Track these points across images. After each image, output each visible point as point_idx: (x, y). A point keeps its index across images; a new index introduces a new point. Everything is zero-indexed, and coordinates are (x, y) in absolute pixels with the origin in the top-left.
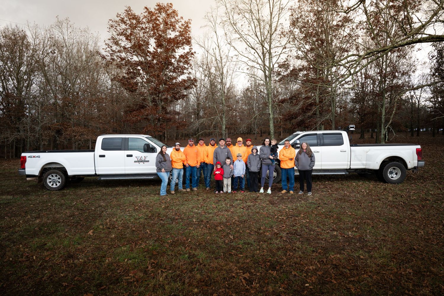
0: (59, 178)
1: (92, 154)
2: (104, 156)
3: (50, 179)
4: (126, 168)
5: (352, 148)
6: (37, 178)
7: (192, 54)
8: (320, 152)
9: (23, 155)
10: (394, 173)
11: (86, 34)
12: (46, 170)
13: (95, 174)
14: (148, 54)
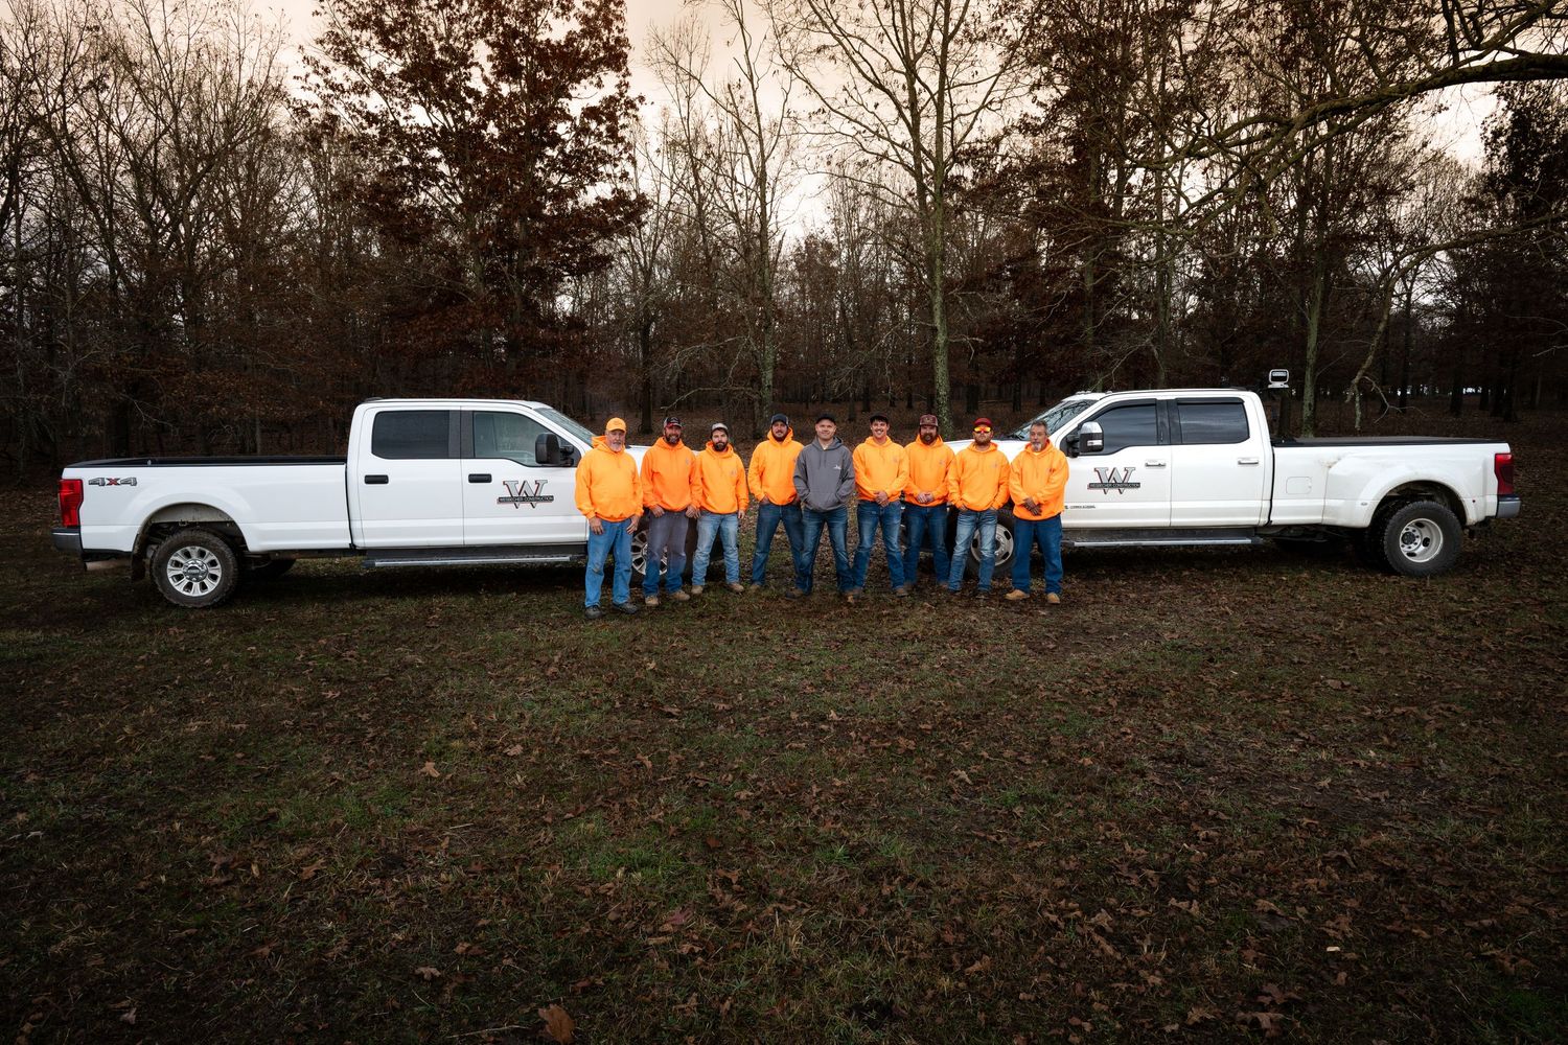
0: (213, 563)
1: (334, 471)
2: (380, 480)
3: (178, 564)
4: (469, 522)
5: (1279, 451)
6: (128, 563)
7: (630, 104)
8: (1168, 467)
9: (69, 473)
10: (1419, 541)
11: (234, 15)
12: (162, 530)
13: (352, 545)
14: (470, 101)
